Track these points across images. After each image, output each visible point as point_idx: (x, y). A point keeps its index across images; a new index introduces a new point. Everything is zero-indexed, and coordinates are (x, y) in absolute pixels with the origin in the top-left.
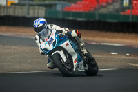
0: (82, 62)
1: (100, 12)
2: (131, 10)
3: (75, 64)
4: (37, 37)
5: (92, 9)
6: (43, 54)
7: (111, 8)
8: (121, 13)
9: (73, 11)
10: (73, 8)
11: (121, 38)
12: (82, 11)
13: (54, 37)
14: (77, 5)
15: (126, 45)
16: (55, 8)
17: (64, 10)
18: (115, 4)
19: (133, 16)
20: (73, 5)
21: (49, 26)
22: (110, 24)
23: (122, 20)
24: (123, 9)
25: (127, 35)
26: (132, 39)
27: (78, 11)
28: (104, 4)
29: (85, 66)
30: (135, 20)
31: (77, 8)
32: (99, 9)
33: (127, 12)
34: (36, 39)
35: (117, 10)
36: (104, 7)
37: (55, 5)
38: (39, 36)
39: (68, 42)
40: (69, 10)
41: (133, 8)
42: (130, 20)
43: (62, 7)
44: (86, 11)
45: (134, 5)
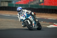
0: (36, 24)
1: (31, 4)
2: (43, 3)
3: (33, 25)
4: (18, 14)
5: (27, 3)
6: (21, 21)
7: (35, 3)
8: (39, 5)
9: (20, 4)
10: (19, 3)
11: (39, 15)
12: (23, 4)
13: (25, 14)
14: (21, 1)
15: (41, 18)
16: (12, 3)
17: (16, 3)
18: (37, 1)
19: (44, 6)
20: (19, 1)
21: (23, 10)
22: (35, 9)
23: (39, 8)
24: (40, 3)
25: (42, 14)
26: (44, 15)
27: (21, 4)
28: (32, 1)
29: (37, 26)
30: (45, 8)
31: (21, 3)
32: (30, 3)
33: (42, 4)
34: (18, 15)
35: (37, 4)
36: (32, 2)
37: (12, 1)
38: (19, 14)
39: (31, 16)
40: (17, 4)
41: (44, 3)
42: (43, 7)
43: (15, 2)
44: (25, 4)
45: (44, 1)
